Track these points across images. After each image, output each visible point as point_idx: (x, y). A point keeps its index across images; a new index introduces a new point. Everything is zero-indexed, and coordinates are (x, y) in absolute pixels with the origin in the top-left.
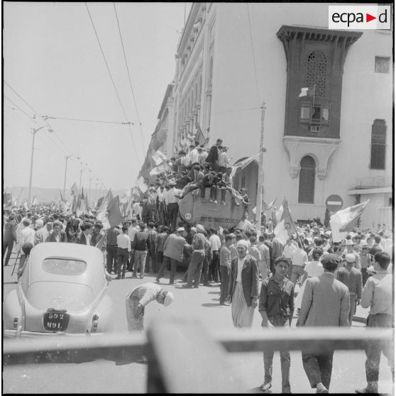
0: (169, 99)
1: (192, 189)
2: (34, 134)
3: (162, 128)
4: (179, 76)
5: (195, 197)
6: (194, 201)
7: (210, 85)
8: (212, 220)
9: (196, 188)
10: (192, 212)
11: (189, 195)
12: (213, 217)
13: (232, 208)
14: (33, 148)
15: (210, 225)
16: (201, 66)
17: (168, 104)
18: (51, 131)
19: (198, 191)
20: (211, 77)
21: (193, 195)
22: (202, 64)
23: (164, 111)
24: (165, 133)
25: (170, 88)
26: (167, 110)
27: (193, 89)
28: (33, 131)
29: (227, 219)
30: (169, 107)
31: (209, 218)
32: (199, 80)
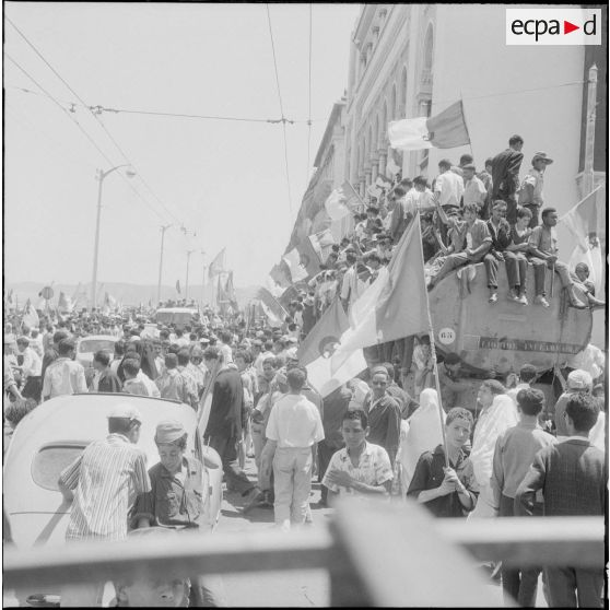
0: (336, 129)
1: (456, 265)
2: (101, 180)
3: (324, 179)
4: (357, 84)
5: (467, 286)
6: (462, 296)
7: (428, 81)
8: (509, 346)
9: (466, 263)
10: (457, 325)
11: (449, 280)
12: (511, 337)
13: (563, 314)
14: (99, 206)
15: (504, 360)
16: (404, 53)
17: (333, 137)
18: (131, 174)
19: (473, 271)
20: (429, 64)
21: (460, 281)
22: (407, 45)
23: (326, 152)
24: (329, 187)
25: (337, 110)
26: (333, 146)
27: (387, 98)
28: (99, 175)
29: (549, 344)
30: (336, 143)
31: (502, 340)
32: (400, 77)
